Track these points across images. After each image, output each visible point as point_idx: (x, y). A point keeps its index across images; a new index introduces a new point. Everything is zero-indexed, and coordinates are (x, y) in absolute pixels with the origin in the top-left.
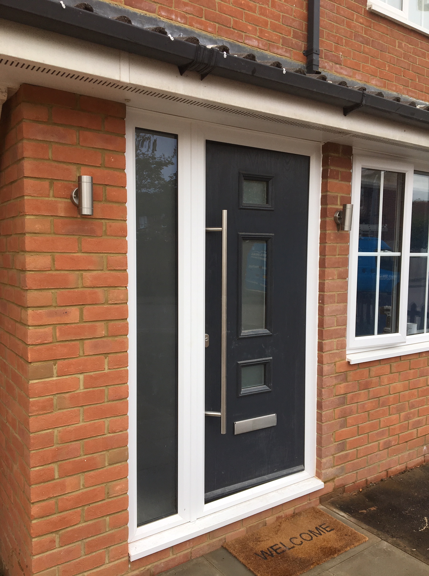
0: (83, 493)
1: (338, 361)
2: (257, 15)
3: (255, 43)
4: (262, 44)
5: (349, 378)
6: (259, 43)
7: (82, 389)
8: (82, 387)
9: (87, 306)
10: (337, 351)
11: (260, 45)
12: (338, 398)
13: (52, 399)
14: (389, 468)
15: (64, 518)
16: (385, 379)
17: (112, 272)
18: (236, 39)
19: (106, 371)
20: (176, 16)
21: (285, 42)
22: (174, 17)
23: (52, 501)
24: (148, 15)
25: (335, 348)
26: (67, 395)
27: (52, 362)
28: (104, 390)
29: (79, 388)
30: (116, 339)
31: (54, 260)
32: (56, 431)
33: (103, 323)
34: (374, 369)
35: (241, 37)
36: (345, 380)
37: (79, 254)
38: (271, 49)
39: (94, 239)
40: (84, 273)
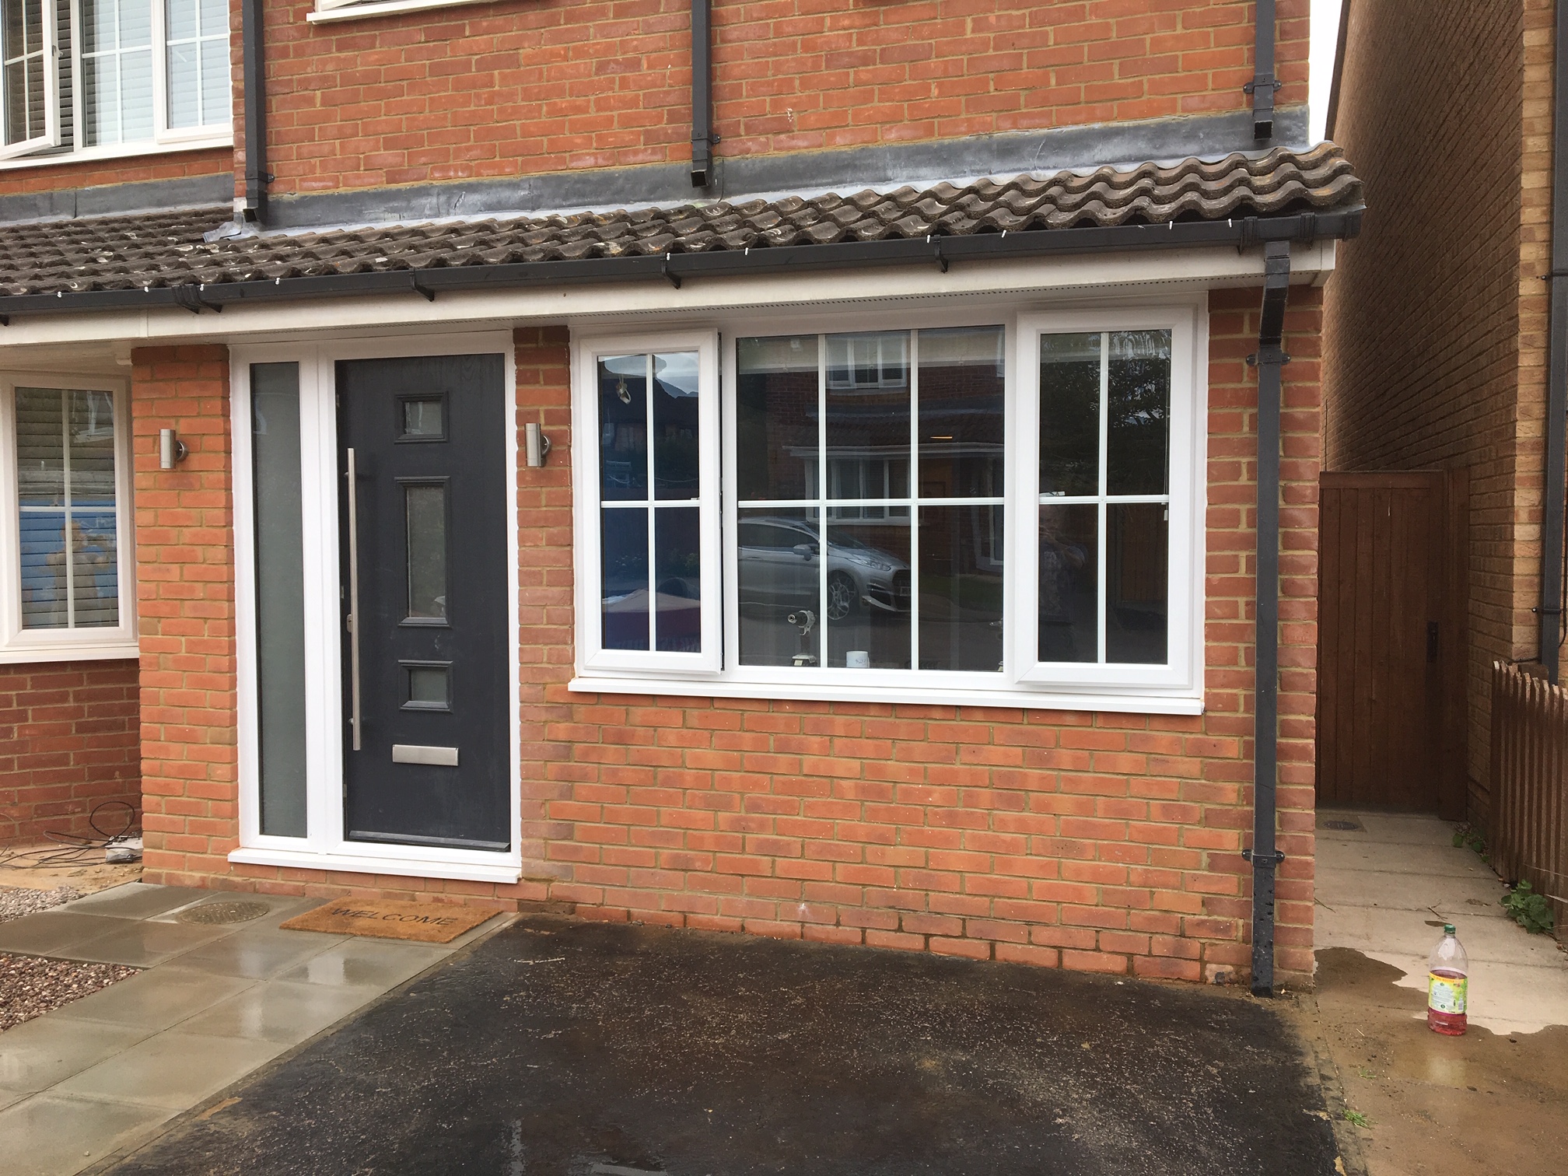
0: (185, 765)
1: (552, 683)
2: (592, 113)
3: (590, 161)
4: (604, 159)
5: (576, 717)
6: (596, 158)
7: (183, 653)
8: (184, 650)
9: (187, 565)
10: (550, 666)
11: (600, 161)
12: (553, 746)
13: (158, 658)
14: (693, 913)
15: (168, 785)
16: (671, 736)
17: (211, 529)
18: (553, 167)
19: (206, 638)
20: (456, 171)
21: (651, 138)
22: (452, 174)
23: (158, 762)
24: (416, 186)
25: (545, 660)
26: (170, 656)
27: (156, 620)
28: (205, 659)
29: (180, 652)
30: (214, 603)
31: (156, 516)
32: (162, 690)
33: (201, 584)
34: (638, 712)
35: (563, 161)
36: (569, 717)
37: (180, 509)
38: (622, 159)
39: (193, 493)
40: (184, 529)
